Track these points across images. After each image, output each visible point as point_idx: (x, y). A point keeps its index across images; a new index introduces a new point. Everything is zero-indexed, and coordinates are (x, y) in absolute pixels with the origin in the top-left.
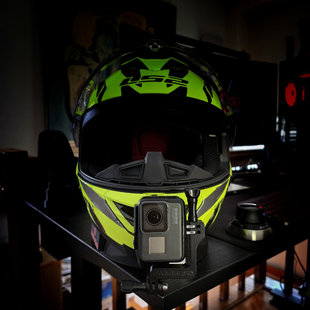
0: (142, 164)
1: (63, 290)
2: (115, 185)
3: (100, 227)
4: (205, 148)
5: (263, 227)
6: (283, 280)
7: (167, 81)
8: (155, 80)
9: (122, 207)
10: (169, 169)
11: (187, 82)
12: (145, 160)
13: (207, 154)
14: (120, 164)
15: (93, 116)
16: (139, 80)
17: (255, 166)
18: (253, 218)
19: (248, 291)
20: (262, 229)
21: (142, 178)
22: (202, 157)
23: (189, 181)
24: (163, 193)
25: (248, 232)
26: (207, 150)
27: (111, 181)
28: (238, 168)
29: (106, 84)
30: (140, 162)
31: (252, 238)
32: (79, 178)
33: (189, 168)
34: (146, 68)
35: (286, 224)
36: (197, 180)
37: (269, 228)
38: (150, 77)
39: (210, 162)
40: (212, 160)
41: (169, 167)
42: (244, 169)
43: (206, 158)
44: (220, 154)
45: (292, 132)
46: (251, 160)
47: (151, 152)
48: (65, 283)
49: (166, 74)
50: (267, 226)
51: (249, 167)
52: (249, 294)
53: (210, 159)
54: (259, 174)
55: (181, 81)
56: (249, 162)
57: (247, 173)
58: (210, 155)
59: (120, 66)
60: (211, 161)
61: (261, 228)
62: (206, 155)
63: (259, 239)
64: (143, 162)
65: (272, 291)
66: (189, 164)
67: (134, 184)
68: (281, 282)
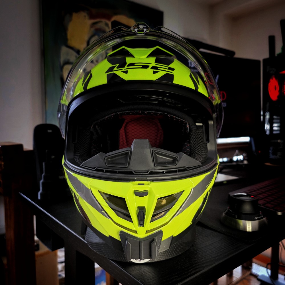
0: (129, 152)
1: (60, 278)
2: (100, 174)
3: (85, 218)
4: (192, 137)
5: (258, 218)
6: (269, 266)
7: (153, 68)
8: (141, 67)
9: (108, 196)
10: (156, 156)
11: (173, 69)
12: (131, 148)
13: (195, 143)
14: (106, 153)
15: (78, 105)
16: (125, 67)
17: (241, 157)
18: (247, 208)
19: (236, 277)
20: (258, 219)
21: (128, 166)
22: (190, 145)
23: (178, 169)
24: (151, 182)
25: (241, 222)
26: (194, 138)
27: (97, 170)
28: (225, 159)
29: (92, 73)
30: (126, 150)
31: (246, 229)
32: (64, 167)
33: (177, 156)
34: (132, 56)
35: (280, 213)
36: (185, 168)
37: (264, 219)
38: (135, 64)
39: (197, 151)
40: (200, 148)
41: (157, 155)
42: (231, 161)
43: (193, 146)
44: (207, 142)
45: (275, 125)
46: (237, 151)
47: (138, 140)
48: (61, 271)
49: (152, 61)
50: (263, 216)
51: (235, 158)
52: (237, 280)
53: (197, 147)
54: (245, 165)
55: (168, 68)
56: (235, 154)
57: (234, 164)
58: (197, 143)
59: (106, 56)
60: (198, 149)
61: (256, 218)
62: (193, 143)
63: (254, 230)
64: (130, 150)
65: (259, 277)
66: (176, 152)
67: (121, 173)
68: (267, 268)
